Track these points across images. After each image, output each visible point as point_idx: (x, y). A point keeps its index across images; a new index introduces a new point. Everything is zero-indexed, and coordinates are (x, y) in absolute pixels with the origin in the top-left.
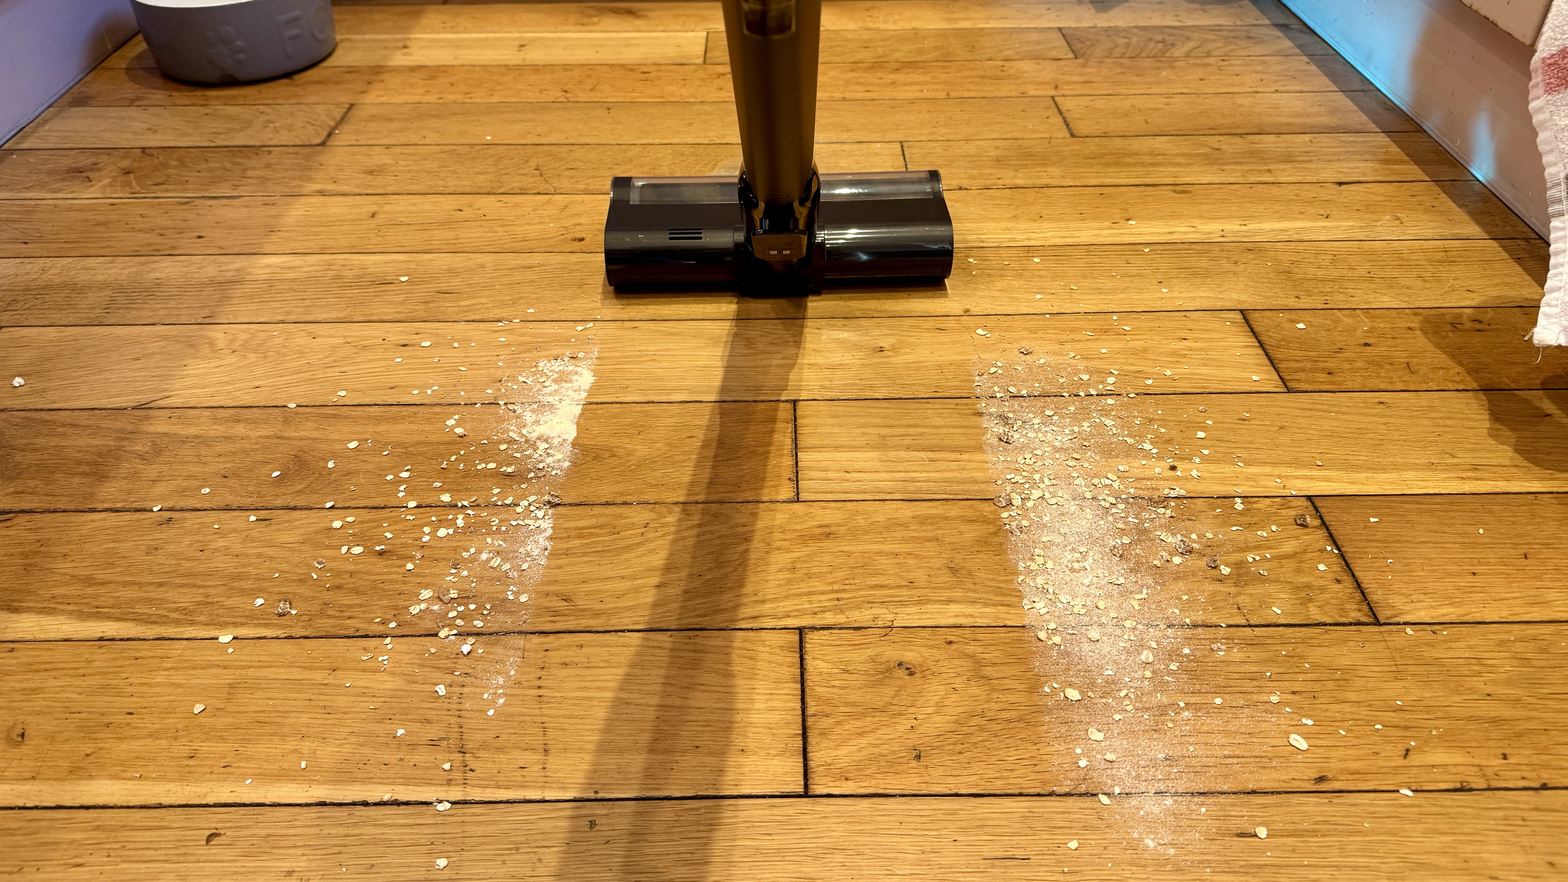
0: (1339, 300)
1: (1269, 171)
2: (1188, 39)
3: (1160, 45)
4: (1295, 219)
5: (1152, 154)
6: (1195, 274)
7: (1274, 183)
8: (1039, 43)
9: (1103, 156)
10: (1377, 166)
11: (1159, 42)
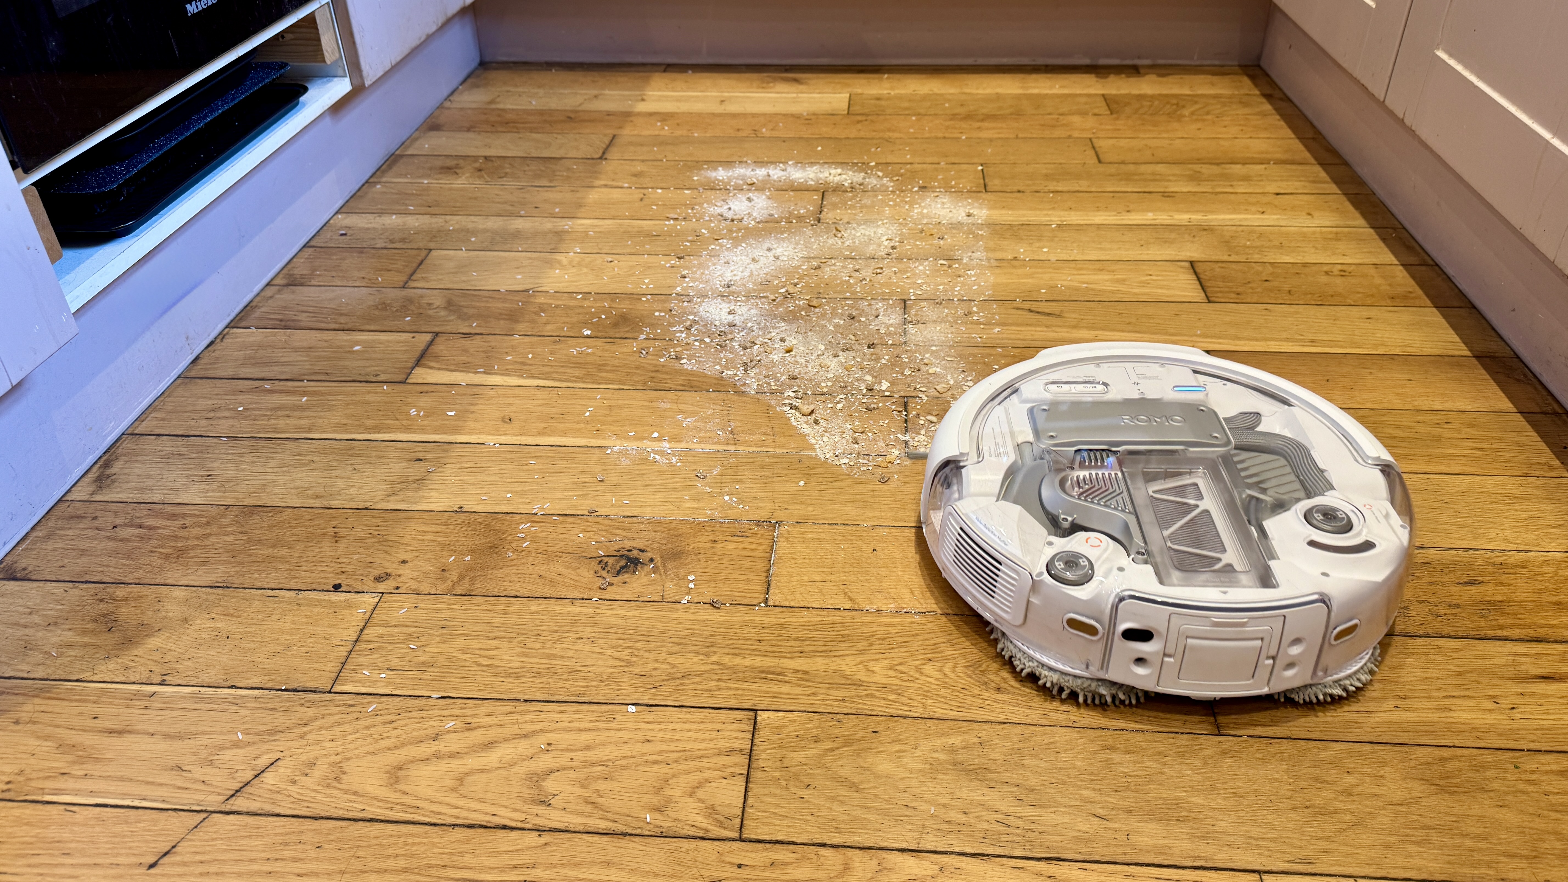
0: (1256, 257)
1: (1231, 186)
2: (1196, 103)
3: (1175, 107)
4: (1240, 213)
5: (1153, 174)
6: (1166, 242)
7: (1232, 193)
8: (1086, 104)
9: (1118, 175)
10: (1307, 184)
11: (1174, 104)
